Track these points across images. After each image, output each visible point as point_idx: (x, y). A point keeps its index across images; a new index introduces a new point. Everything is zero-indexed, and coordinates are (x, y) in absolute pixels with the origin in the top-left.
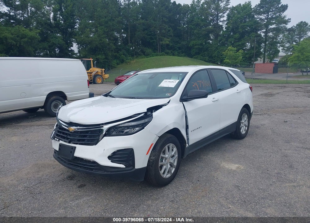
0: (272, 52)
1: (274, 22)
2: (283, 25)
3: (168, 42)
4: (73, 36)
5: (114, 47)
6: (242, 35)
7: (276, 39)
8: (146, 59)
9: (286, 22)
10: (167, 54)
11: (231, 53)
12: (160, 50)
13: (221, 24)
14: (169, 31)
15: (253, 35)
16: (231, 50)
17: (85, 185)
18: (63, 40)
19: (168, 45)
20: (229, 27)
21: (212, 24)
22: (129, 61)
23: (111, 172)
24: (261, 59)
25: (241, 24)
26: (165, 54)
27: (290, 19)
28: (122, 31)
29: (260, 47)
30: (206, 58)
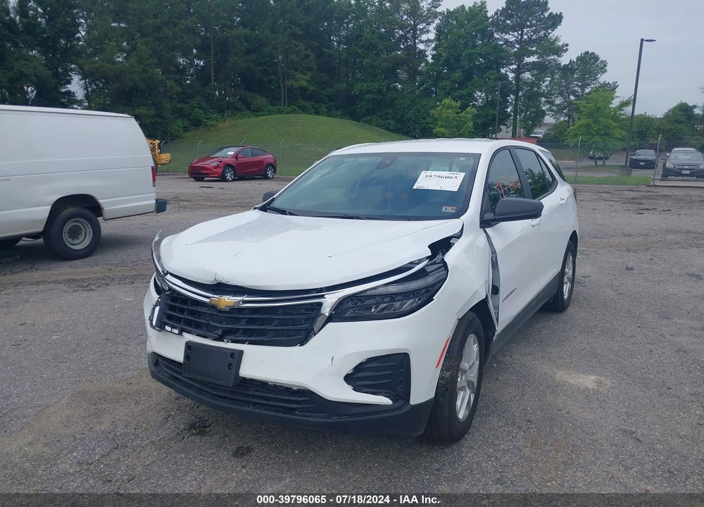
0: (530, 114)
1: (534, 49)
2: (553, 57)
3: (304, 83)
4: (73, 58)
5: (177, 89)
6: (468, 76)
7: (539, 86)
8: (253, 120)
9: (559, 51)
10: (303, 109)
11: (450, 113)
12: (287, 100)
13: (421, 46)
14: (307, 56)
15: (491, 74)
16: (449, 107)
17: (249, 450)
18: (46, 65)
19: (303, 89)
20: (440, 55)
21: (402, 46)
22: (213, 123)
23: (350, 416)
24: (507, 128)
25: (466, 50)
26: (297, 109)
27: (567, 45)
28: (195, 52)
29: (505, 103)
30: (389, 123)
